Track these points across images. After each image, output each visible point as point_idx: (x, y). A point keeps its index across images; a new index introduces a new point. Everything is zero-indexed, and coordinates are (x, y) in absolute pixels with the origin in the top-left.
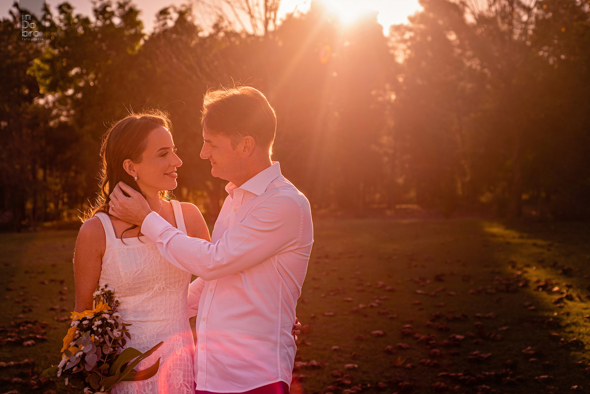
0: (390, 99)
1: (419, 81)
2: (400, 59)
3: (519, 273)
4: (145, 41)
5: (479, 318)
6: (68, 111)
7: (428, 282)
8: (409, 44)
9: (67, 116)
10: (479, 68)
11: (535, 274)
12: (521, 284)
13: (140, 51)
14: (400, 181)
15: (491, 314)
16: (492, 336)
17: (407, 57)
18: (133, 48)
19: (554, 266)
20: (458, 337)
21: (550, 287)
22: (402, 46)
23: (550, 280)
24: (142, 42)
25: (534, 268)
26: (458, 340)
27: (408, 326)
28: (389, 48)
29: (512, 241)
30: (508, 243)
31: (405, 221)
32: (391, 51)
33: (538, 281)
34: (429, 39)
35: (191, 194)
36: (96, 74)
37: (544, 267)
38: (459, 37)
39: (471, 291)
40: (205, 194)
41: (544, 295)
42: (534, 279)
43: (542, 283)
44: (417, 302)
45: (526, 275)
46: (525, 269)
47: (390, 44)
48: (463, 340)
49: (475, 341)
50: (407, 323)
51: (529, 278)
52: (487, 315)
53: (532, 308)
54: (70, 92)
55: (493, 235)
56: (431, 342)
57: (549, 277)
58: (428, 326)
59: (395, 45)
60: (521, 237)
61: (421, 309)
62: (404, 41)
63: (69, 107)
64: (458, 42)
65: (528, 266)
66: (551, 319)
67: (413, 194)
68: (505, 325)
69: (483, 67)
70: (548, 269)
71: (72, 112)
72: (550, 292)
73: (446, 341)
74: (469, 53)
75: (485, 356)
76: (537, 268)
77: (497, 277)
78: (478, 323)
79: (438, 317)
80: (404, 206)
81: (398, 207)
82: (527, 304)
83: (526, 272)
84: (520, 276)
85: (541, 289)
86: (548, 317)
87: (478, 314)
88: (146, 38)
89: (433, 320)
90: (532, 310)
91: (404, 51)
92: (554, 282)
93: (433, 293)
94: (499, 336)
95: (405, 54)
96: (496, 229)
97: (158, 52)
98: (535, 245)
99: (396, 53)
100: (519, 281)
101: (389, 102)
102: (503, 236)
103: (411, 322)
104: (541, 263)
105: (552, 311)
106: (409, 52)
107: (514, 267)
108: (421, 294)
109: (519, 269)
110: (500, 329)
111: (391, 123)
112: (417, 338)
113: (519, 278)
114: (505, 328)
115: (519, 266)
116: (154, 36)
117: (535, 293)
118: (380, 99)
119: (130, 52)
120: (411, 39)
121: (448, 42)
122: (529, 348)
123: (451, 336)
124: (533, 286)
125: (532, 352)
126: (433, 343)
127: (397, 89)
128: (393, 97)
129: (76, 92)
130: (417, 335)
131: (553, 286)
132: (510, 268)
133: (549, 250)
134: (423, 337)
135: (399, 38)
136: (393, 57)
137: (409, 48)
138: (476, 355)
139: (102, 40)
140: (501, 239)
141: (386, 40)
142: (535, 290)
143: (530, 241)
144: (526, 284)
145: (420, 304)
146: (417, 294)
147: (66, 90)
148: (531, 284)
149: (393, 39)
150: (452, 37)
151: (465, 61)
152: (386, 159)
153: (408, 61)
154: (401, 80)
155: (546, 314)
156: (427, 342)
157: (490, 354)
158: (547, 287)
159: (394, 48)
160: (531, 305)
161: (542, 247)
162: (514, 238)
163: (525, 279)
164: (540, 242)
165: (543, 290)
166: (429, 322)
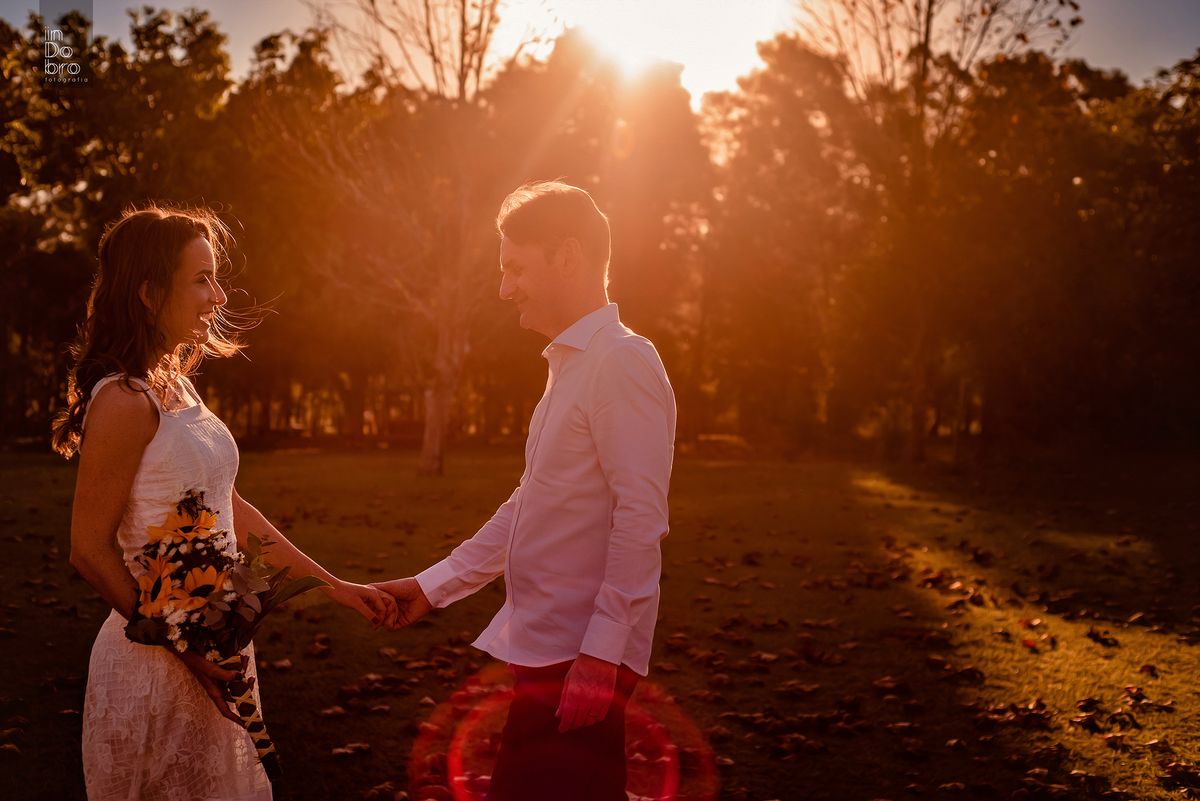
0: (698, 232)
1: (755, 202)
2: (720, 157)
3: (896, 556)
4: (232, 96)
5: (808, 627)
6: (76, 223)
7: (729, 565)
8: (738, 130)
9: (74, 233)
10: (867, 183)
11: (925, 559)
12: (895, 575)
13: (220, 114)
14: (710, 388)
15: (830, 621)
16: (825, 657)
17: (732, 154)
18: (207, 109)
19: (963, 546)
20: (765, 656)
21: (946, 582)
22: (725, 133)
23: (948, 570)
24: (224, 98)
25: (926, 549)
26: (765, 661)
27: (680, 635)
28: (699, 136)
29: (896, 503)
30: (888, 506)
31: (713, 464)
32: (704, 142)
33: (928, 571)
34: (776, 122)
35: (310, 395)
36: (133, 155)
37: (943, 549)
38: (832, 125)
39: (804, 583)
40: (337, 397)
41: (934, 595)
42: (922, 567)
43: (932, 576)
44: (702, 597)
45: (907, 561)
46: (909, 551)
47: (702, 129)
48: (776, 661)
49: (794, 664)
50: (679, 630)
51: (912, 566)
52: (824, 623)
53: (907, 614)
54: (81, 186)
55: (866, 493)
56: (716, 663)
57: (948, 565)
58: (716, 637)
59: (712, 130)
60: (915, 498)
61: (708, 610)
62: (730, 125)
63: (77, 214)
64: (829, 132)
65: (916, 546)
66: (934, 634)
67: (732, 415)
68: (854, 640)
69: (874, 181)
70: (951, 553)
71: (84, 225)
72: (946, 591)
73: (742, 662)
74: (849, 154)
75: (808, 688)
76: (931, 550)
77: (855, 562)
78: (806, 634)
79: (735, 623)
80: (714, 437)
81: (702, 437)
82: (898, 607)
83: (910, 556)
84: (897, 561)
85: (929, 585)
86: (930, 630)
87: (808, 621)
88: (234, 89)
89: (726, 628)
90: (907, 618)
91: (728, 142)
92: (955, 574)
93: (734, 584)
94: (838, 657)
95: (729, 149)
96: (874, 483)
97: (254, 117)
98: (936, 511)
99: (713, 145)
100: (892, 570)
101: (696, 239)
102: (881, 495)
103: (686, 629)
104: (941, 542)
105: (941, 620)
106: (736, 145)
107: (888, 546)
108: (712, 584)
109: (897, 550)
110: (842, 646)
111: (697, 278)
112: (693, 656)
113: (894, 566)
114: (851, 645)
115: (899, 545)
116: (251, 87)
117: (919, 591)
118: (679, 231)
119: (201, 114)
120: (743, 121)
121: (813, 130)
122: (888, 678)
123: (754, 655)
124: (916, 579)
125: (890, 685)
126: (719, 665)
127: (712, 213)
128: (704, 229)
129: (92, 188)
130: (693, 651)
131: (952, 580)
132: (882, 549)
133: (959, 521)
134: (702, 654)
135: (719, 118)
136: (706, 152)
137: (738, 137)
138: (792, 685)
139: (148, 89)
140: (877, 501)
141: (695, 120)
142: (918, 586)
143: (930, 505)
144: (905, 576)
145: (707, 600)
146: (706, 583)
147: (75, 182)
148: (913, 576)
149: (709, 120)
150: (820, 121)
151: (842, 167)
152: (685, 347)
153: (736, 162)
154: (719, 197)
155: (928, 625)
156: (708, 663)
157: (816, 686)
158: (940, 582)
159: (710, 137)
160: (904, 610)
161: (948, 515)
162: (901, 498)
163: (905, 566)
164: (947, 507)
165: (934, 586)
166: (718, 630)
